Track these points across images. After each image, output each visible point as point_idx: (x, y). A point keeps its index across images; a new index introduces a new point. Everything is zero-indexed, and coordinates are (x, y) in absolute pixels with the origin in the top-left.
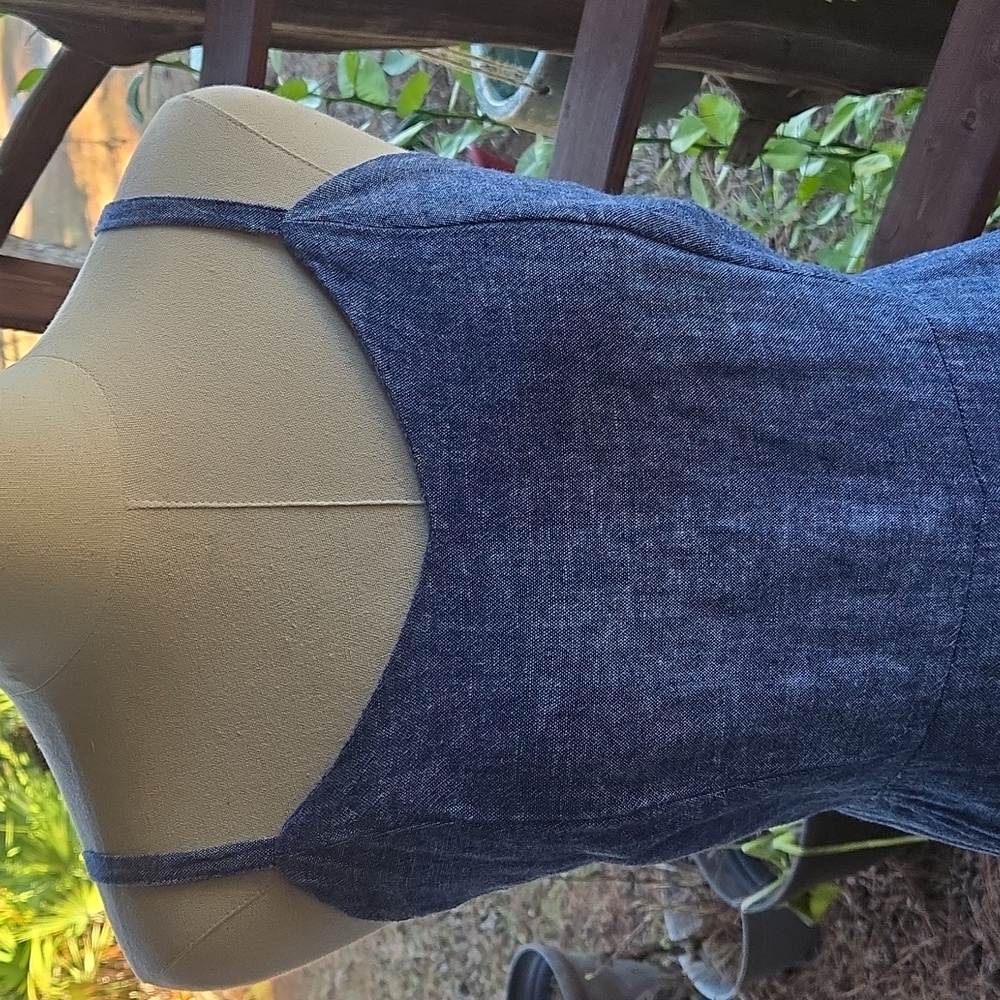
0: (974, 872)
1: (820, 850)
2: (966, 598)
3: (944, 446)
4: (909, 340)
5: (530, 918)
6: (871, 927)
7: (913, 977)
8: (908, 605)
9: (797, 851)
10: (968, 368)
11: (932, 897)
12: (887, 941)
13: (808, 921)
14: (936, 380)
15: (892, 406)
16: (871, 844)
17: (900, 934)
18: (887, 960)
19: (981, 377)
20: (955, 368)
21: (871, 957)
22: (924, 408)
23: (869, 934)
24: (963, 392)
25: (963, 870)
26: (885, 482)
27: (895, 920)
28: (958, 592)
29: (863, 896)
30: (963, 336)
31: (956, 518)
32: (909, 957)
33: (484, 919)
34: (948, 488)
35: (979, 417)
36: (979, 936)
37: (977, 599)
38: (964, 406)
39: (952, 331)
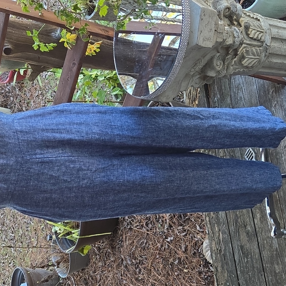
0: (122, 241)
1: (83, 237)
2: (18, 175)
3: (16, 150)
4: (11, 132)
5: (22, 262)
6: (100, 257)
7: (109, 268)
8: (7, 176)
9: (78, 237)
10: (22, 137)
11: (113, 248)
12: (104, 260)
13: (83, 255)
14: (15, 139)
15: (6, 143)
16: (96, 235)
17: (107, 258)
18: (104, 265)
19: (24, 139)
20: (19, 137)
21: (100, 264)
22: (12, 143)
23: (100, 258)
24: (20, 141)
25: (120, 241)
26: (4, 155)
27: (106, 255)
28: (17, 174)
29: (99, 249)
30: (21, 132)
31: (17, 162)
32: (108, 264)
33: (10, 263)
34: (16, 157)
35: (23, 145)
36: (123, 257)
37: (20, 175)
38: (20, 143)
39: (19, 130)
